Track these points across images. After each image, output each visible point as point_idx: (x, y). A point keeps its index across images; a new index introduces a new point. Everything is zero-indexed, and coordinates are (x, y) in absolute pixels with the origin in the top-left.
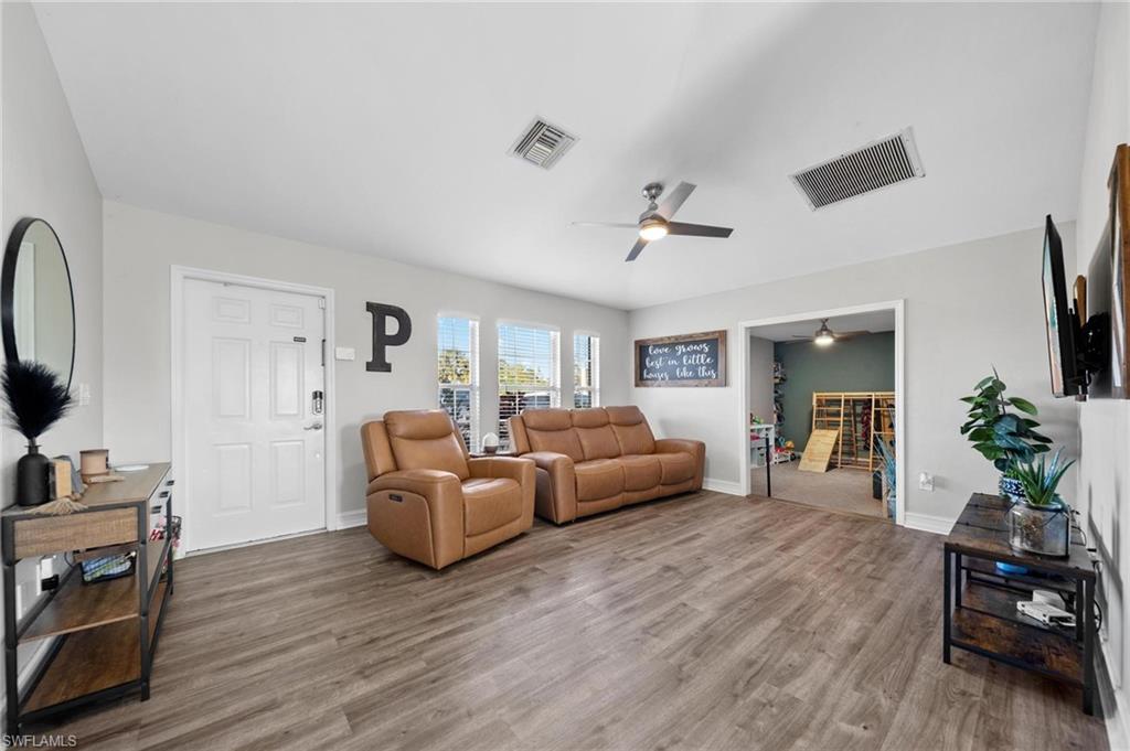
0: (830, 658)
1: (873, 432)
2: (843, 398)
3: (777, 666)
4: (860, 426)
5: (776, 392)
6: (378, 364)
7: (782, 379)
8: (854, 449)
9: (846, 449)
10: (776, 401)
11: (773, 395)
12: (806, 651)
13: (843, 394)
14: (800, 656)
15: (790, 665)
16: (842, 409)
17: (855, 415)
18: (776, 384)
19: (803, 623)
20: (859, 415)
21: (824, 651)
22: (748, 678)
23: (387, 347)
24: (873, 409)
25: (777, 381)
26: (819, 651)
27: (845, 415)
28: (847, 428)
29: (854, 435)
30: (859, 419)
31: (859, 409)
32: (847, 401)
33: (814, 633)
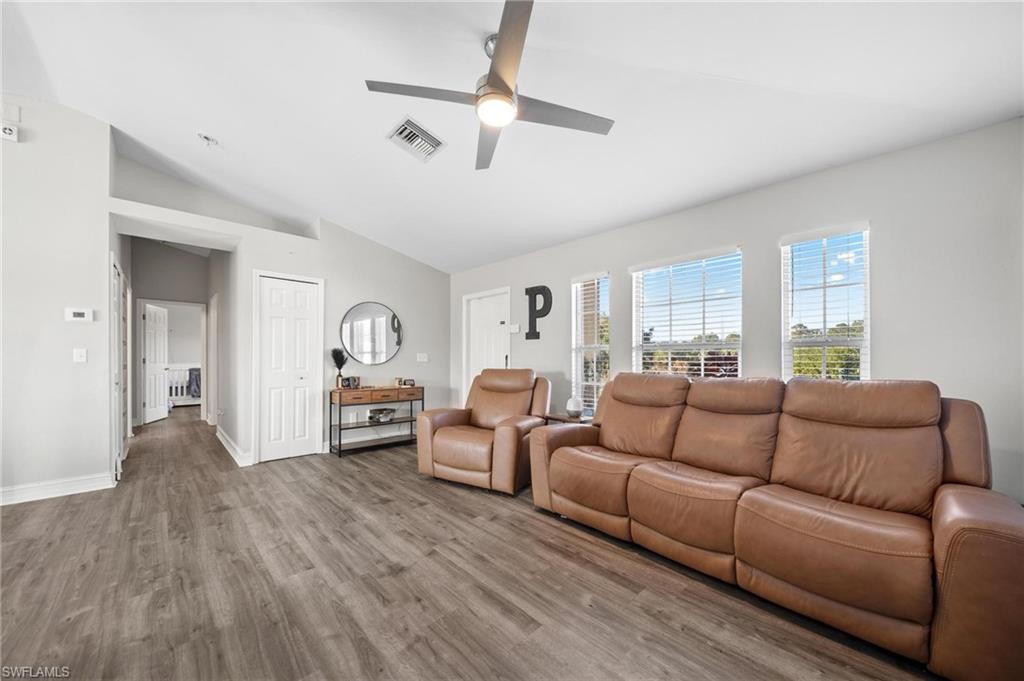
0: (132, 640)
3: (173, 599)
6: (533, 334)
12: (161, 626)
14: (162, 619)
15: (163, 606)
19: (194, 647)
21: (144, 640)
22: (184, 580)
23: (538, 320)
26: (149, 637)
33: (172, 649)
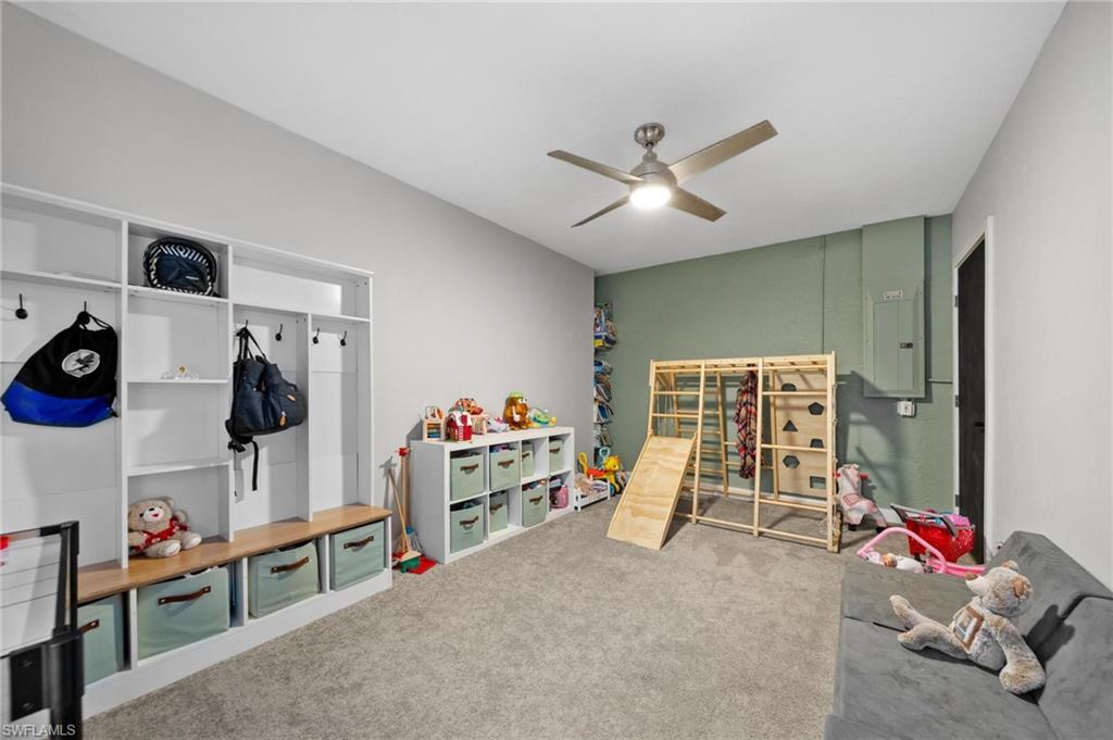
1: (759, 445)
2: (703, 370)
4: (733, 427)
5: (598, 364)
7: (607, 340)
8: (723, 472)
9: (709, 469)
10: (598, 380)
11: (593, 369)
13: (702, 363)
16: (701, 393)
17: (725, 405)
18: (597, 351)
20: (733, 405)
24: (760, 393)
25: (600, 343)
27: (707, 405)
28: (710, 430)
29: (723, 443)
30: (731, 413)
31: (732, 394)
32: (710, 379)
